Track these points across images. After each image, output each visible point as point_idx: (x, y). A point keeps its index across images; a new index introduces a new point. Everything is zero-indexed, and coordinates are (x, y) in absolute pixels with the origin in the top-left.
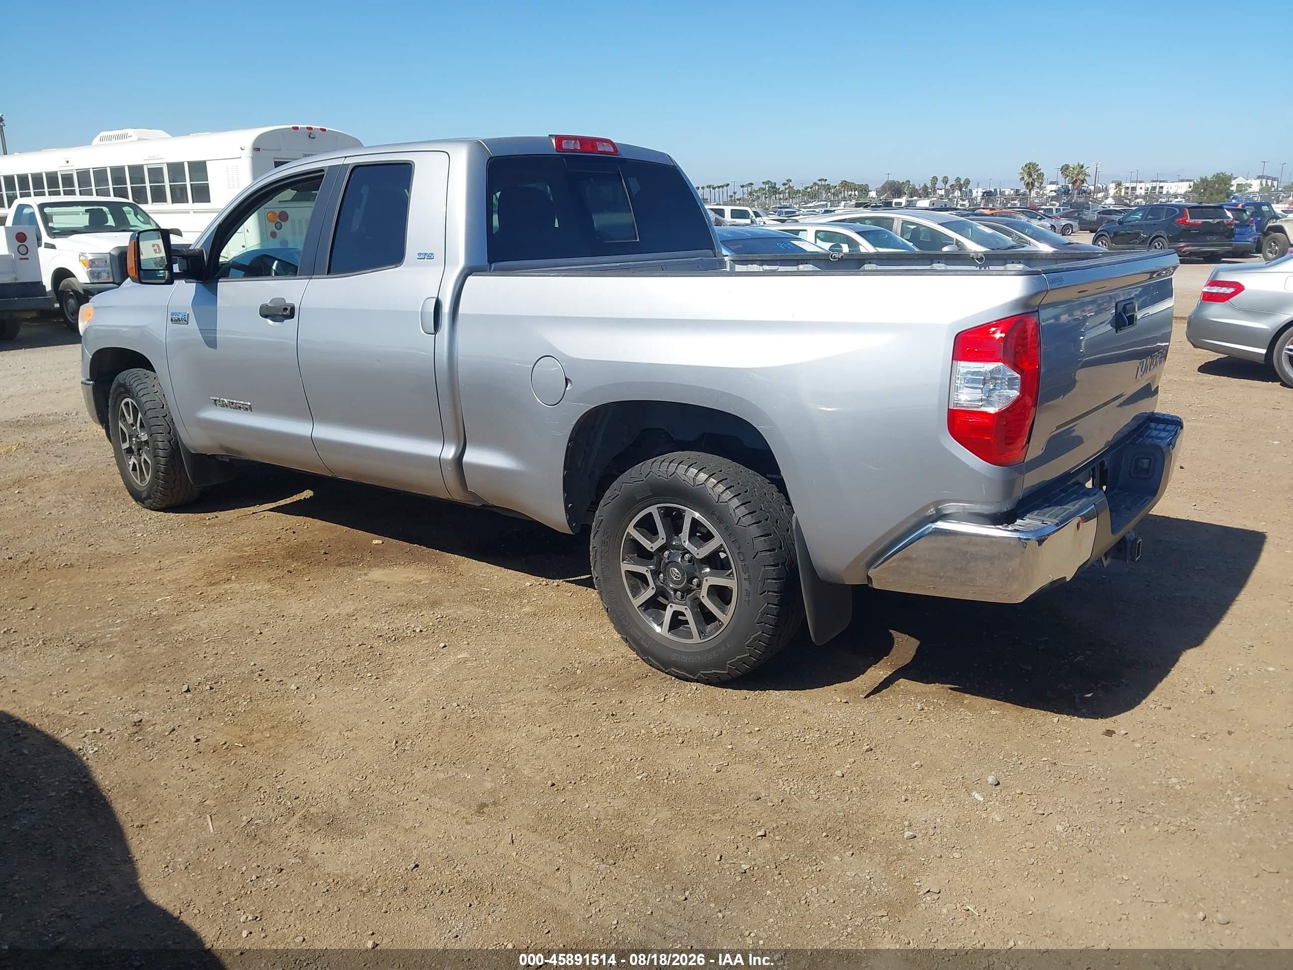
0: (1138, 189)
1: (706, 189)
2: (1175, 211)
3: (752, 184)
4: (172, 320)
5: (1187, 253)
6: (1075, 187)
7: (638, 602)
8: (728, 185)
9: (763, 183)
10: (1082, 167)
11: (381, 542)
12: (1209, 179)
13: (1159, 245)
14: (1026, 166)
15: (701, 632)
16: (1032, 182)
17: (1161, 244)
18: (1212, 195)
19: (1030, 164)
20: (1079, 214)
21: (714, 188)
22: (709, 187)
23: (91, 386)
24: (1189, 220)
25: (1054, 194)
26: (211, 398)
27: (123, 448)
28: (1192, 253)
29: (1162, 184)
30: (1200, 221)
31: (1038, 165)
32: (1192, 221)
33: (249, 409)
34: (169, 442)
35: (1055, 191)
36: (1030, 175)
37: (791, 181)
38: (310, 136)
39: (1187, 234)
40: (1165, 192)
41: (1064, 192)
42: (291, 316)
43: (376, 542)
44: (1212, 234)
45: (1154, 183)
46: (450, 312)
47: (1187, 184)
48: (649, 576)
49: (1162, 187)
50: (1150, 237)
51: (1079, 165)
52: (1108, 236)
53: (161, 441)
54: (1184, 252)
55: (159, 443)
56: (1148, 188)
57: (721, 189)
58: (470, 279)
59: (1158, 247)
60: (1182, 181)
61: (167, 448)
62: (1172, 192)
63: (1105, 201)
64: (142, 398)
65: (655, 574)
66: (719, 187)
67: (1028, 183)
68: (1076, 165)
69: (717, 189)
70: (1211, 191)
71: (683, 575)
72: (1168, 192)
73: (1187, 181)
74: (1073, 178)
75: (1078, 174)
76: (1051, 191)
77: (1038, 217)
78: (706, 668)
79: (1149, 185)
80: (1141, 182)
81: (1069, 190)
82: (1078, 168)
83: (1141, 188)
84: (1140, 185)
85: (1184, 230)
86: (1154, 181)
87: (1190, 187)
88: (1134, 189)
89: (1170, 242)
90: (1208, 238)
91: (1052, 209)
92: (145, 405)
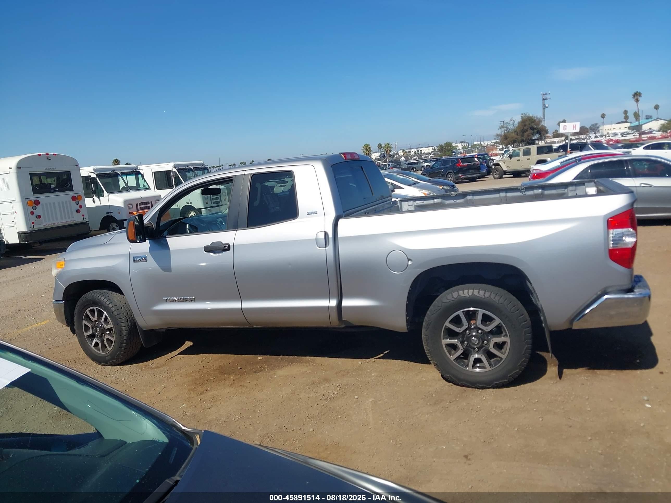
0: (411, 152)
1: (211, 168)
2: (455, 161)
3: (234, 164)
4: (134, 261)
5: (463, 179)
6: (387, 154)
7: (452, 358)
8: (223, 165)
9: (240, 163)
10: (389, 144)
11: (262, 358)
12: (443, 145)
13: (450, 176)
14: (364, 146)
15: (490, 365)
16: (368, 153)
17: (451, 176)
18: (445, 152)
19: (366, 145)
20: (399, 166)
21: (216, 168)
22: (213, 167)
23: (63, 304)
24: (461, 164)
25: (378, 158)
26: (164, 298)
27: (85, 335)
28: (465, 179)
29: (421, 149)
30: (466, 164)
31: (369, 145)
32: (463, 164)
33: (194, 300)
34: (128, 326)
35: (379, 156)
36: (367, 150)
37: (254, 161)
38: (48, 159)
39: (461, 170)
40: (423, 153)
41: (383, 156)
42: (229, 249)
43: (260, 358)
44: (472, 169)
45: (418, 149)
46: (332, 237)
47: (431, 148)
48: (459, 344)
49: (421, 151)
50: (446, 173)
51: (387, 143)
52: (427, 174)
53: (124, 327)
54: (462, 178)
55: (123, 328)
56: (415, 151)
57: (219, 168)
58: (341, 222)
59: (450, 177)
60: (429, 147)
61: (127, 330)
62: (426, 152)
63: (401, 159)
64: (109, 305)
65: (462, 342)
66: (218, 167)
67: (367, 154)
68: (386, 143)
69: (217, 168)
70: (445, 150)
71: (479, 340)
72: (424, 152)
73: (431, 147)
74: (386, 150)
75: (387, 148)
76: (377, 156)
77: (384, 169)
78: (496, 381)
79: (415, 150)
80: (412, 149)
81: (385, 155)
82: (387, 145)
83: (413, 152)
84: (412, 150)
85: (460, 169)
86: (417, 148)
87: (433, 149)
88: (410, 152)
89: (455, 174)
90: (471, 171)
91: (386, 165)
92: (111, 308)
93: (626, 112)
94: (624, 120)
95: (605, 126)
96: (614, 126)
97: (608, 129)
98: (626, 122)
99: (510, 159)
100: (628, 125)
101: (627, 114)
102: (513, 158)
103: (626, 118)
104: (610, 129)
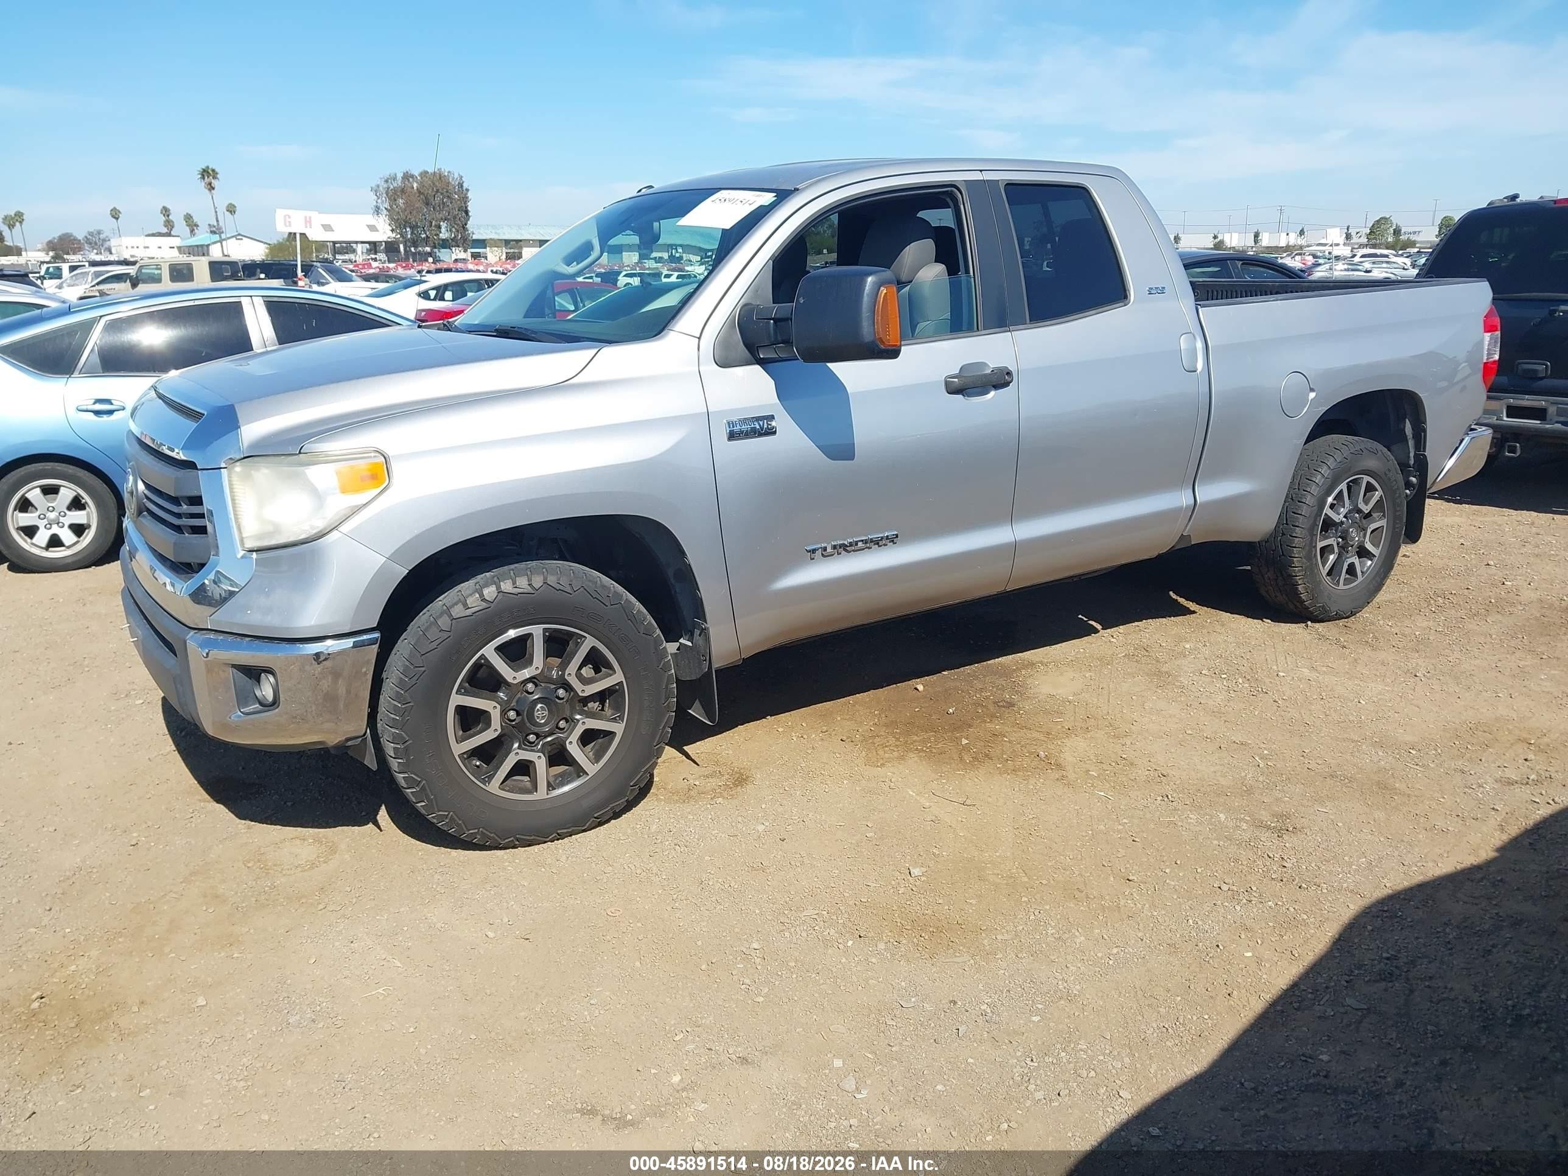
4: (730, 435)
7: (1324, 571)
11: (921, 686)
15: (1362, 572)
23: (376, 647)
27: (457, 753)
46: (1203, 347)
48: (1335, 545)
65: (1337, 540)
71: (1357, 531)
93: (166, 211)
94: (165, 230)
95: (123, 238)
96: (142, 241)
97: (133, 247)
98: (169, 235)
99: (133, 289)
100: (176, 242)
101: (168, 216)
102: (140, 285)
103: (169, 224)
104: (138, 247)
